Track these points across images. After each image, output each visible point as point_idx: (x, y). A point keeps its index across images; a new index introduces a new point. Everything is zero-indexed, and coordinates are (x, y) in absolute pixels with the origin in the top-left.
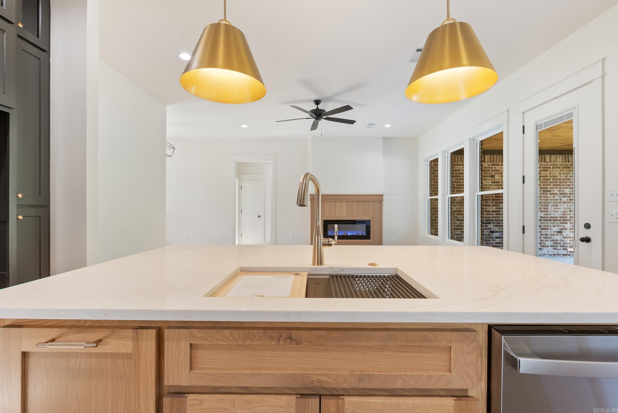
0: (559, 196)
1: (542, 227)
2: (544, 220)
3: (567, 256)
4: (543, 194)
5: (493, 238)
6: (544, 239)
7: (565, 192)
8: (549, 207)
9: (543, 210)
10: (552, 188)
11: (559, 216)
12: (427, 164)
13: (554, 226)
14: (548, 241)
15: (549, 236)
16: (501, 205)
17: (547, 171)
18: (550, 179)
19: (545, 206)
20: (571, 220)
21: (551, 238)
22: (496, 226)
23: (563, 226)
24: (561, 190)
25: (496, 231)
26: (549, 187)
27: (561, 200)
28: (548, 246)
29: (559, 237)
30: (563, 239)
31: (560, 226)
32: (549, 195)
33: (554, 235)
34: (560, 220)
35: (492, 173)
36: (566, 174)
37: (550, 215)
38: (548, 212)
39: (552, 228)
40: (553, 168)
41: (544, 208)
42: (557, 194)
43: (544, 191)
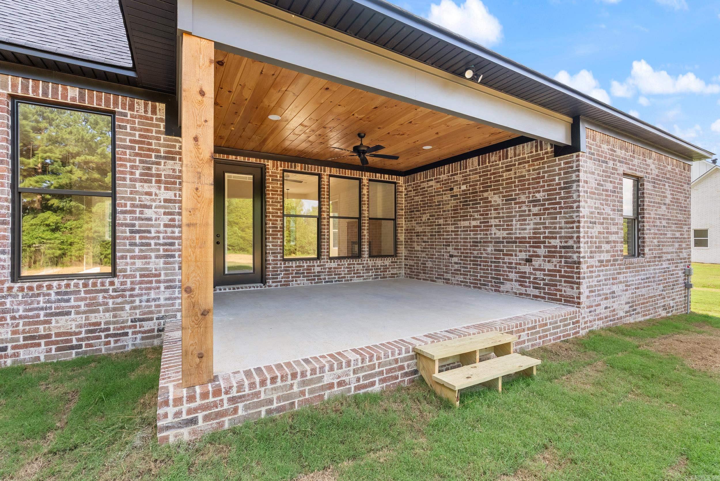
0: (527, 206)
1: (505, 252)
2: (507, 242)
3: (539, 299)
4: (505, 204)
5: (451, 263)
6: (507, 269)
7: (536, 197)
8: (514, 222)
9: (505, 227)
10: (518, 194)
11: (527, 236)
13: (520, 251)
14: (512, 272)
15: (514, 265)
17: (511, 170)
18: (515, 182)
19: (507, 221)
20: (547, 242)
21: (516, 268)
22: (455, 249)
23: (534, 252)
24: (531, 195)
26: (513, 193)
27: (530, 211)
28: (511, 280)
29: (527, 269)
30: (534, 272)
31: (529, 251)
32: (513, 205)
33: (520, 264)
34: (529, 243)
35: (451, 186)
36: (538, 169)
37: (514, 234)
38: (512, 230)
39: (517, 253)
40: (519, 164)
41: (508, 225)
42: (524, 202)
43: (506, 200)
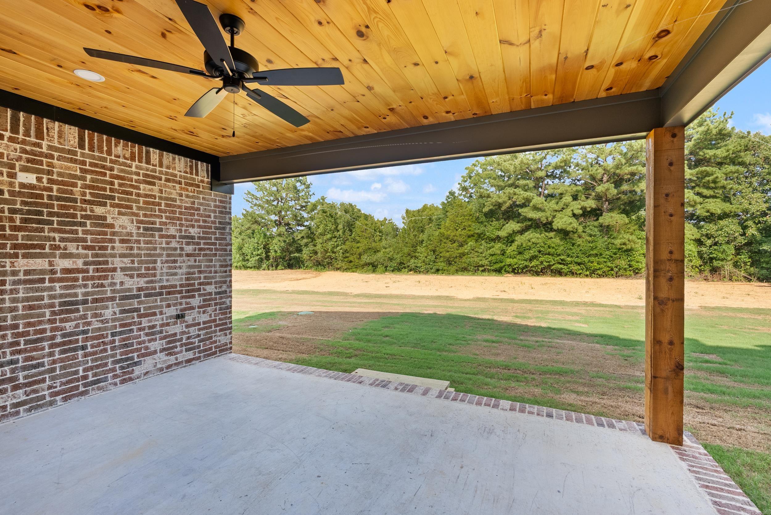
0: (178, 242)
1: (142, 312)
2: (146, 296)
3: (194, 362)
4: (144, 235)
6: (146, 338)
7: (189, 233)
8: (159, 264)
9: (143, 271)
10: (166, 224)
11: (178, 283)
13: (169, 306)
14: (155, 340)
15: (158, 329)
16: (8, 265)
17: (154, 184)
18: (159, 204)
19: (147, 262)
20: (202, 290)
21: (161, 332)
23: (187, 303)
24: (183, 229)
26: (158, 220)
27: (182, 249)
28: (155, 352)
29: (177, 328)
30: (186, 330)
31: (181, 304)
32: (157, 238)
33: (168, 324)
34: (180, 292)
36: (193, 197)
37: (159, 282)
38: (155, 276)
39: (165, 310)
40: (167, 180)
41: (147, 269)
42: (174, 237)
43: (145, 229)
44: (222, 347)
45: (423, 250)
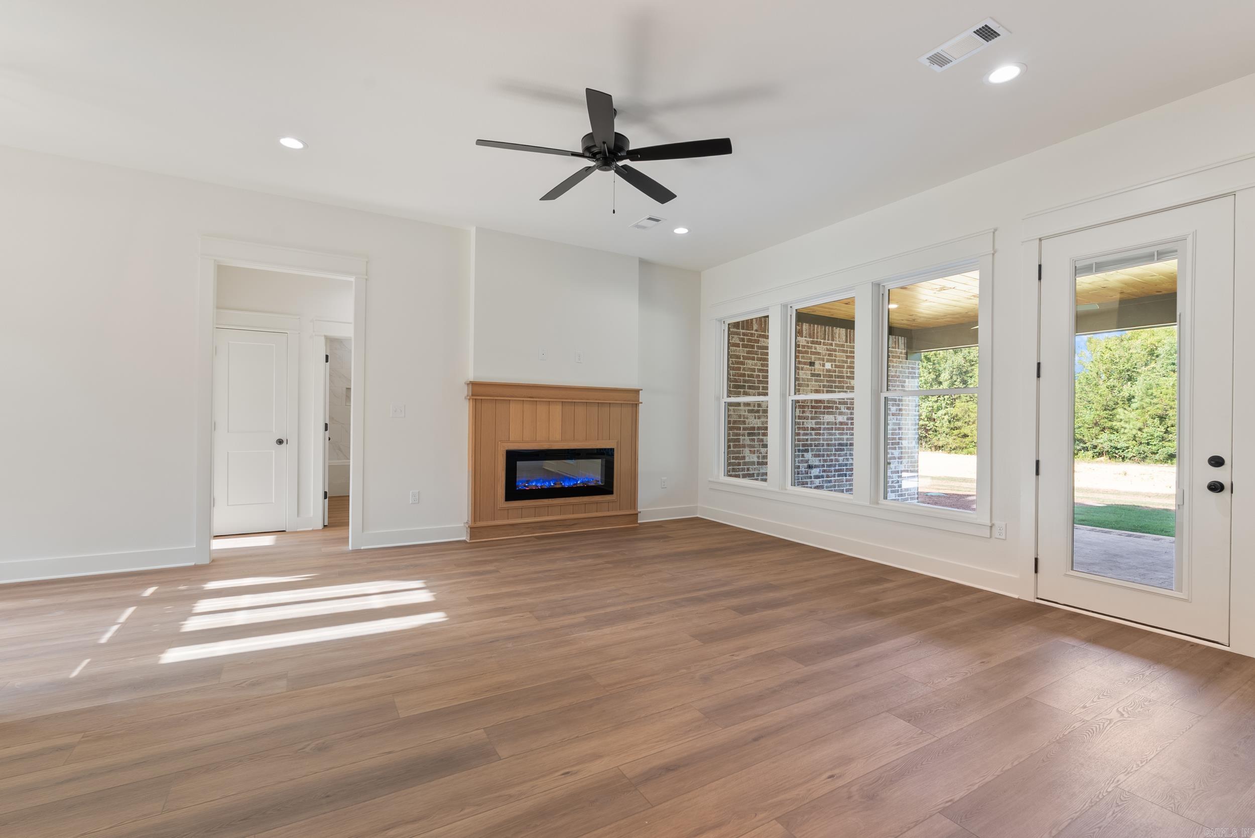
5: (811, 477)
12: (724, 330)
25: (815, 465)
35: (811, 358)
44: (911, 495)
45: (1133, 415)
